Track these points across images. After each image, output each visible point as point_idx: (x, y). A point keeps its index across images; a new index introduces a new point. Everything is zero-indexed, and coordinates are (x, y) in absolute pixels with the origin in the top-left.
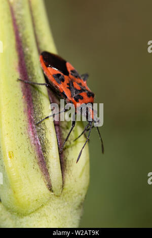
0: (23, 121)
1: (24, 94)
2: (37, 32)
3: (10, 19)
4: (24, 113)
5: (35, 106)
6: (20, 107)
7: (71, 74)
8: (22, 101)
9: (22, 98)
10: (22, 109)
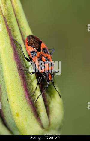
0: (22, 92)
1: (20, 74)
2: (21, 29)
3: (5, 26)
4: (22, 87)
5: (27, 80)
6: (19, 83)
7: (42, 51)
8: (20, 79)
9: (19, 77)
10: (20, 84)
